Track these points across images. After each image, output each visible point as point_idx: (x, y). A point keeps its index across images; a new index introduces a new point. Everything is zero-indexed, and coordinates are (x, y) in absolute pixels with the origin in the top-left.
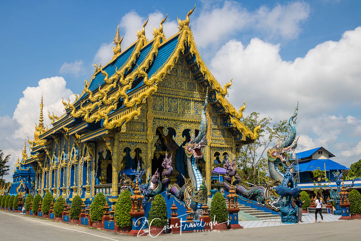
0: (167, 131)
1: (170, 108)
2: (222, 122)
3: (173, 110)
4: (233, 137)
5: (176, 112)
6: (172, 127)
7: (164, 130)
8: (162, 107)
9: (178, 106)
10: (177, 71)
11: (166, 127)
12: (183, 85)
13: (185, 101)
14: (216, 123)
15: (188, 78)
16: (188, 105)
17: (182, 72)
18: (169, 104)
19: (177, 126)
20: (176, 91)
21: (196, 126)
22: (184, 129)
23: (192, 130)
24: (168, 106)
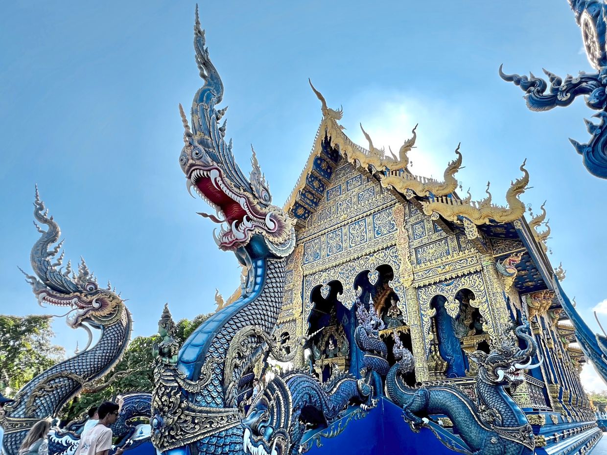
0: (327, 289)
1: (329, 250)
3: (334, 250)
6: (335, 278)
7: (323, 290)
8: (318, 253)
9: (342, 240)
10: (340, 188)
11: (326, 282)
16: (360, 228)
18: (329, 244)
19: (344, 273)
20: (337, 218)
21: (380, 258)
22: (357, 274)
23: (373, 271)
24: (327, 248)
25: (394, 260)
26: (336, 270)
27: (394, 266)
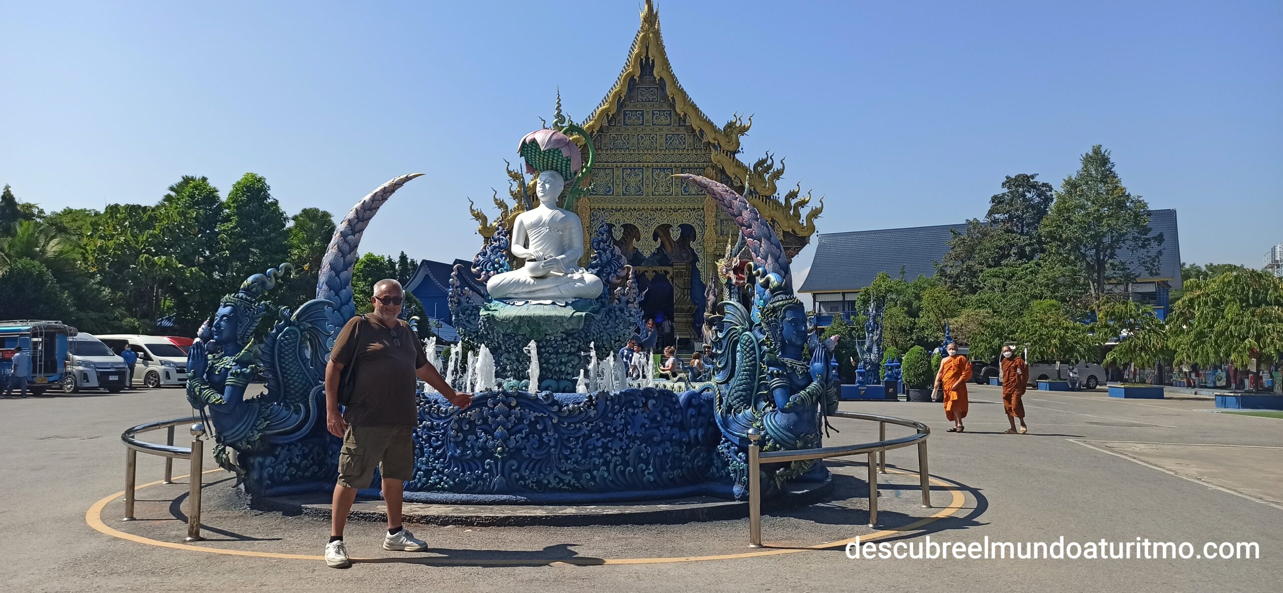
1: (626, 189)
3: (632, 191)
5: (640, 195)
8: (610, 187)
9: (643, 183)
10: (642, 115)
11: (619, 223)
12: (656, 139)
13: (659, 170)
15: (668, 125)
16: (666, 178)
17: (653, 114)
18: (626, 181)
20: (639, 154)
21: (685, 216)
22: (658, 225)
23: (675, 227)
24: (623, 185)
25: (699, 223)
26: (632, 214)
27: (697, 228)
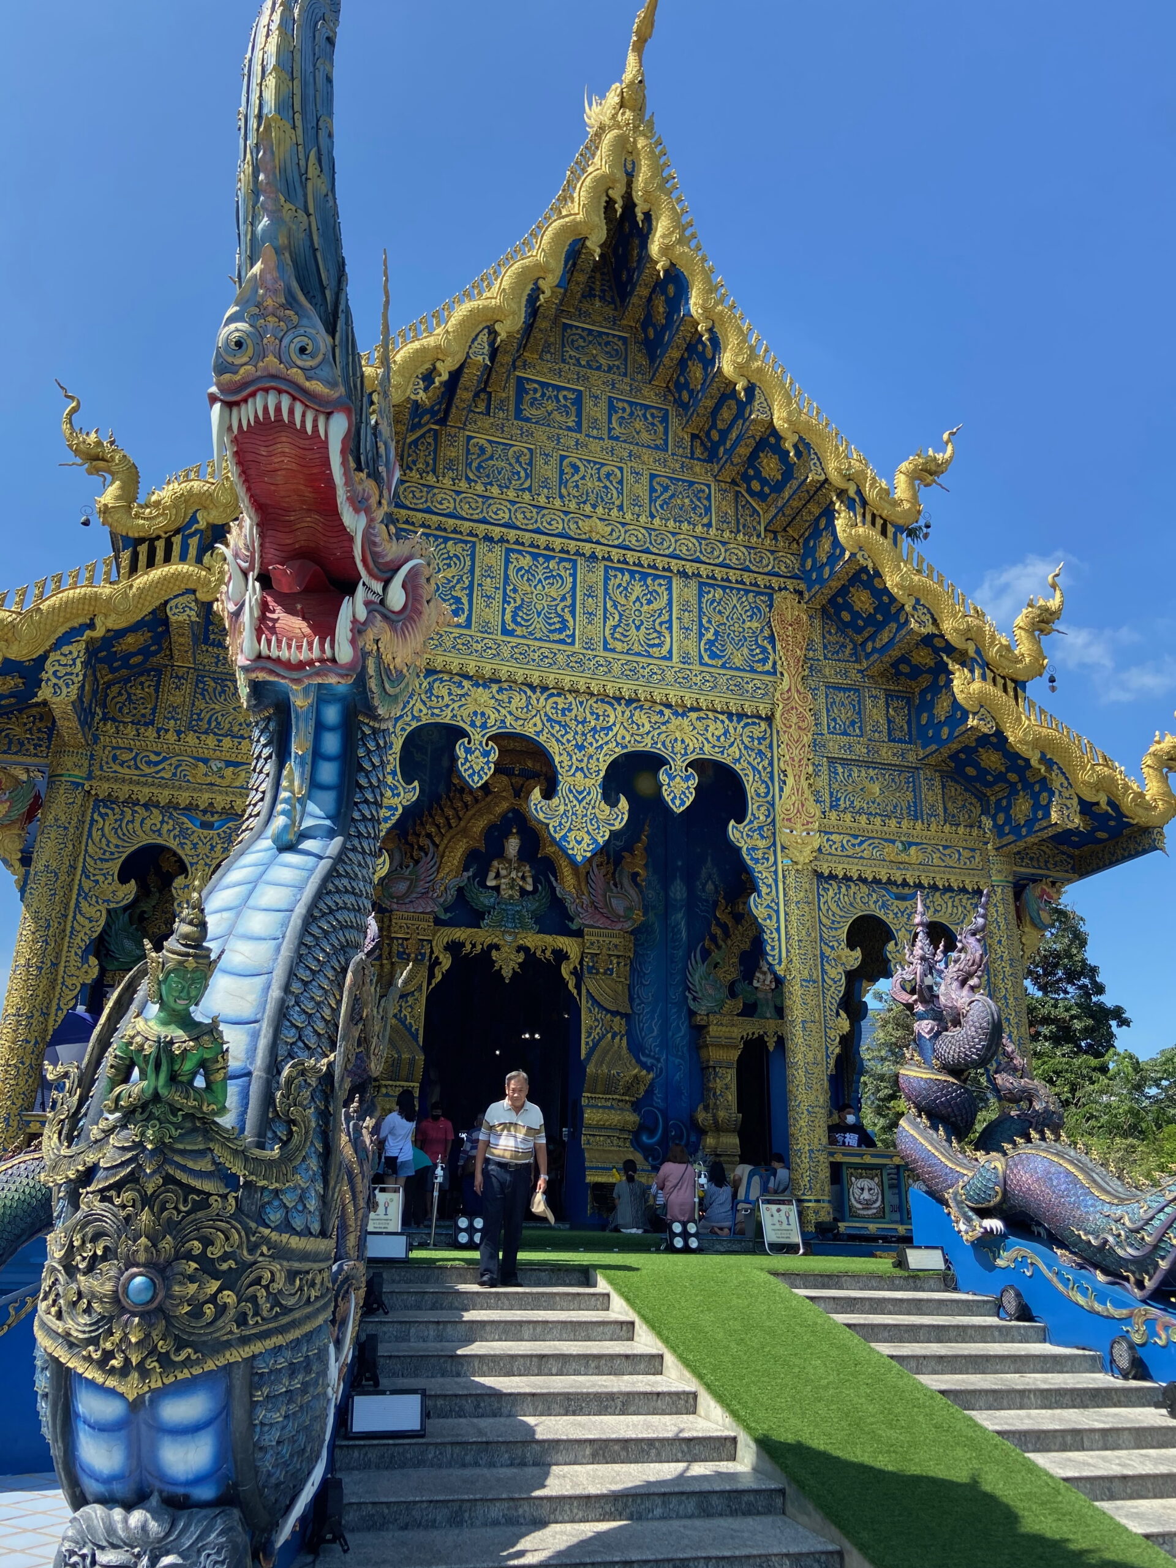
0: (486, 754)
1: (515, 615)
2: (900, 721)
3: (538, 625)
4: (988, 823)
5: (562, 641)
6: (529, 731)
7: (468, 751)
8: (458, 600)
9: (573, 605)
10: (578, 402)
11: (484, 726)
12: (621, 482)
13: (627, 576)
14: (853, 723)
15: (657, 447)
16: (649, 602)
17: (612, 409)
18: (514, 590)
19: (565, 726)
20: (566, 513)
21: (709, 735)
22: (619, 751)
23: (679, 764)
24: (505, 601)
25: (755, 763)
26: (534, 702)
27: (751, 779)
